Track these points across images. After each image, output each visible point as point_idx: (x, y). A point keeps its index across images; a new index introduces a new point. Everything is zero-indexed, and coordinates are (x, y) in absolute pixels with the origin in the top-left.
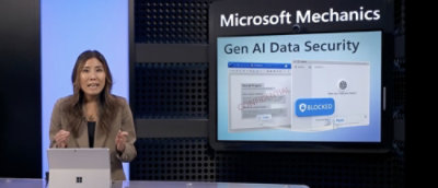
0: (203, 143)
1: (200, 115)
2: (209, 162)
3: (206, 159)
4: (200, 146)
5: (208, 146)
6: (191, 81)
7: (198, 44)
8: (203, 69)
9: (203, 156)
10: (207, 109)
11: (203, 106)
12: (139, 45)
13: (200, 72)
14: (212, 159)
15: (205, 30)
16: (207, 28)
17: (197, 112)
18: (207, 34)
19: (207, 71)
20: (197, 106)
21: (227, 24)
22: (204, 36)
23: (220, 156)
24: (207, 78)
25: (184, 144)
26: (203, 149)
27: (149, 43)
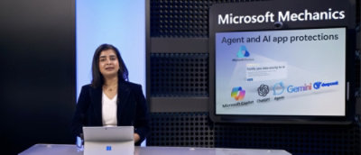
0: (204, 117)
1: (202, 94)
2: (209, 131)
3: (207, 129)
4: (202, 119)
5: (208, 119)
6: (195, 68)
7: (201, 38)
8: (204, 58)
9: (204, 127)
10: (207, 90)
11: (204, 87)
12: (153, 39)
13: (202, 60)
14: (211, 129)
15: (206, 27)
16: (208, 25)
17: (199, 92)
18: (208, 30)
19: (208, 59)
20: (199, 87)
21: (224, 22)
22: (206, 32)
23: (218, 127)
24: (207, 65)
25: (189, 117)
26: (204, 121)
27: (162, 37)
